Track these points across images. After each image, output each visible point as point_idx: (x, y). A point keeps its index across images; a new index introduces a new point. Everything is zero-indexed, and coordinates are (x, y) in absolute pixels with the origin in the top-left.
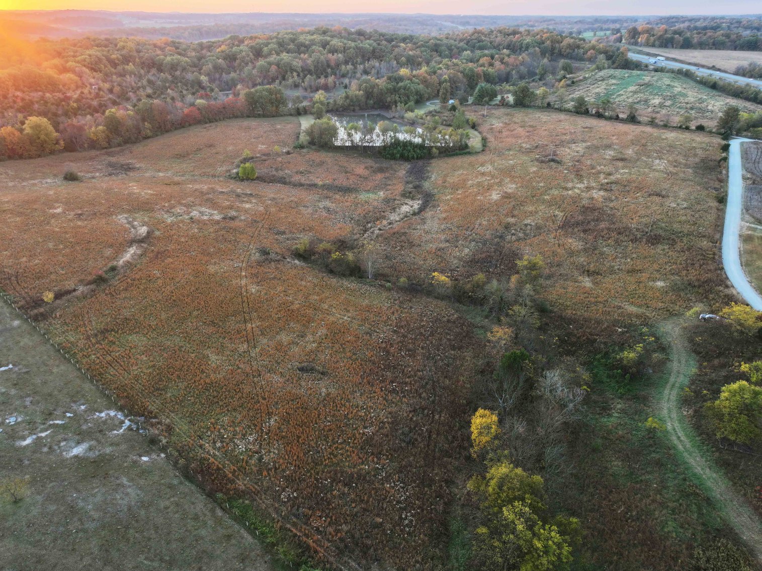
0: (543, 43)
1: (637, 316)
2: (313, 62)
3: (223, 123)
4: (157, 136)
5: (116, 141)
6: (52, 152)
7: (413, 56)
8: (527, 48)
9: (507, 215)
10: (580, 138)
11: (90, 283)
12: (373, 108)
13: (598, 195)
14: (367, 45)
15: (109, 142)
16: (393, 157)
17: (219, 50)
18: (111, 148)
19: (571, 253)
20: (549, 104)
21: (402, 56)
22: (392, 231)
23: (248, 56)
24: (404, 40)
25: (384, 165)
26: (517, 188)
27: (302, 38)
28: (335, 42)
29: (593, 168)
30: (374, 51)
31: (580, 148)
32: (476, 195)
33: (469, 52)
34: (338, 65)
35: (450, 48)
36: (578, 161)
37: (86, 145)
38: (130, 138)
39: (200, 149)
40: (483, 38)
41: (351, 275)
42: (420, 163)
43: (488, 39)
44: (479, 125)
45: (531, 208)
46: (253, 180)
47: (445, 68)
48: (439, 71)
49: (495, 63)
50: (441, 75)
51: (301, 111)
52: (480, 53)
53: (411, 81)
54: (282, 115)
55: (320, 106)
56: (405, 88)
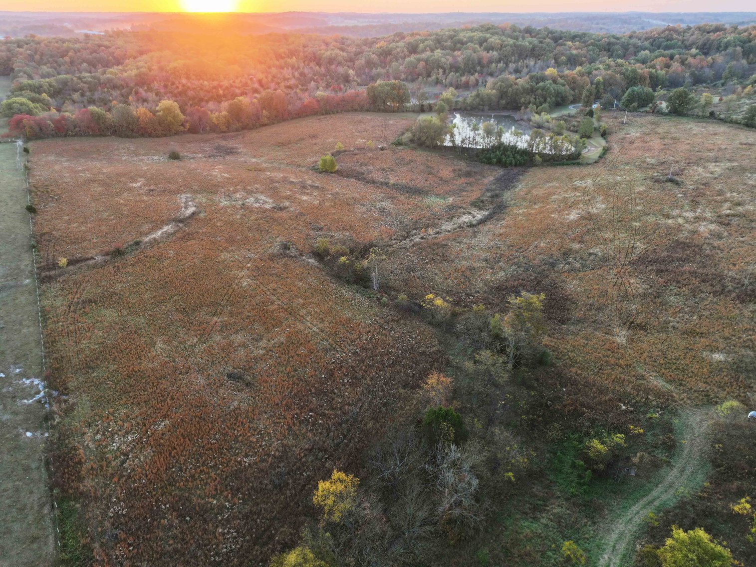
1: (659, 394)
3: (339, 116)
4: (274, 124)
5: (234, 127)
6: (176, 133)
8: (726, 47)
9: (574, 240)
10: (728, 156)
11: (108, 254)
14: (527, 42)
15: (228, 127)
17: (379, 45)
18: (229, 132)
20: (712, 114)
23: (403, 51)
24: (574, 38)
27: (462, 35)
28: (494, 39)
29: (720, 195)
30: (533, 49)
32: (551, 212)
33: (647, 52)
34: (490, 63)
35: (625, 47)
37: (208, 129)
38: (248, 125)
39: (303, 139)
40: (675, 36)
41: (354, 283)
43: (680, 38)
46: (332, 173)
47: (604, 69)
48: (595, 72)
49: (673, 64)
50: (596, 76)
51: (425, 108)
52: (656, 53)
53: (555, 81)
54: (403, 112)
55: (443, 104)
56: (543, 89)
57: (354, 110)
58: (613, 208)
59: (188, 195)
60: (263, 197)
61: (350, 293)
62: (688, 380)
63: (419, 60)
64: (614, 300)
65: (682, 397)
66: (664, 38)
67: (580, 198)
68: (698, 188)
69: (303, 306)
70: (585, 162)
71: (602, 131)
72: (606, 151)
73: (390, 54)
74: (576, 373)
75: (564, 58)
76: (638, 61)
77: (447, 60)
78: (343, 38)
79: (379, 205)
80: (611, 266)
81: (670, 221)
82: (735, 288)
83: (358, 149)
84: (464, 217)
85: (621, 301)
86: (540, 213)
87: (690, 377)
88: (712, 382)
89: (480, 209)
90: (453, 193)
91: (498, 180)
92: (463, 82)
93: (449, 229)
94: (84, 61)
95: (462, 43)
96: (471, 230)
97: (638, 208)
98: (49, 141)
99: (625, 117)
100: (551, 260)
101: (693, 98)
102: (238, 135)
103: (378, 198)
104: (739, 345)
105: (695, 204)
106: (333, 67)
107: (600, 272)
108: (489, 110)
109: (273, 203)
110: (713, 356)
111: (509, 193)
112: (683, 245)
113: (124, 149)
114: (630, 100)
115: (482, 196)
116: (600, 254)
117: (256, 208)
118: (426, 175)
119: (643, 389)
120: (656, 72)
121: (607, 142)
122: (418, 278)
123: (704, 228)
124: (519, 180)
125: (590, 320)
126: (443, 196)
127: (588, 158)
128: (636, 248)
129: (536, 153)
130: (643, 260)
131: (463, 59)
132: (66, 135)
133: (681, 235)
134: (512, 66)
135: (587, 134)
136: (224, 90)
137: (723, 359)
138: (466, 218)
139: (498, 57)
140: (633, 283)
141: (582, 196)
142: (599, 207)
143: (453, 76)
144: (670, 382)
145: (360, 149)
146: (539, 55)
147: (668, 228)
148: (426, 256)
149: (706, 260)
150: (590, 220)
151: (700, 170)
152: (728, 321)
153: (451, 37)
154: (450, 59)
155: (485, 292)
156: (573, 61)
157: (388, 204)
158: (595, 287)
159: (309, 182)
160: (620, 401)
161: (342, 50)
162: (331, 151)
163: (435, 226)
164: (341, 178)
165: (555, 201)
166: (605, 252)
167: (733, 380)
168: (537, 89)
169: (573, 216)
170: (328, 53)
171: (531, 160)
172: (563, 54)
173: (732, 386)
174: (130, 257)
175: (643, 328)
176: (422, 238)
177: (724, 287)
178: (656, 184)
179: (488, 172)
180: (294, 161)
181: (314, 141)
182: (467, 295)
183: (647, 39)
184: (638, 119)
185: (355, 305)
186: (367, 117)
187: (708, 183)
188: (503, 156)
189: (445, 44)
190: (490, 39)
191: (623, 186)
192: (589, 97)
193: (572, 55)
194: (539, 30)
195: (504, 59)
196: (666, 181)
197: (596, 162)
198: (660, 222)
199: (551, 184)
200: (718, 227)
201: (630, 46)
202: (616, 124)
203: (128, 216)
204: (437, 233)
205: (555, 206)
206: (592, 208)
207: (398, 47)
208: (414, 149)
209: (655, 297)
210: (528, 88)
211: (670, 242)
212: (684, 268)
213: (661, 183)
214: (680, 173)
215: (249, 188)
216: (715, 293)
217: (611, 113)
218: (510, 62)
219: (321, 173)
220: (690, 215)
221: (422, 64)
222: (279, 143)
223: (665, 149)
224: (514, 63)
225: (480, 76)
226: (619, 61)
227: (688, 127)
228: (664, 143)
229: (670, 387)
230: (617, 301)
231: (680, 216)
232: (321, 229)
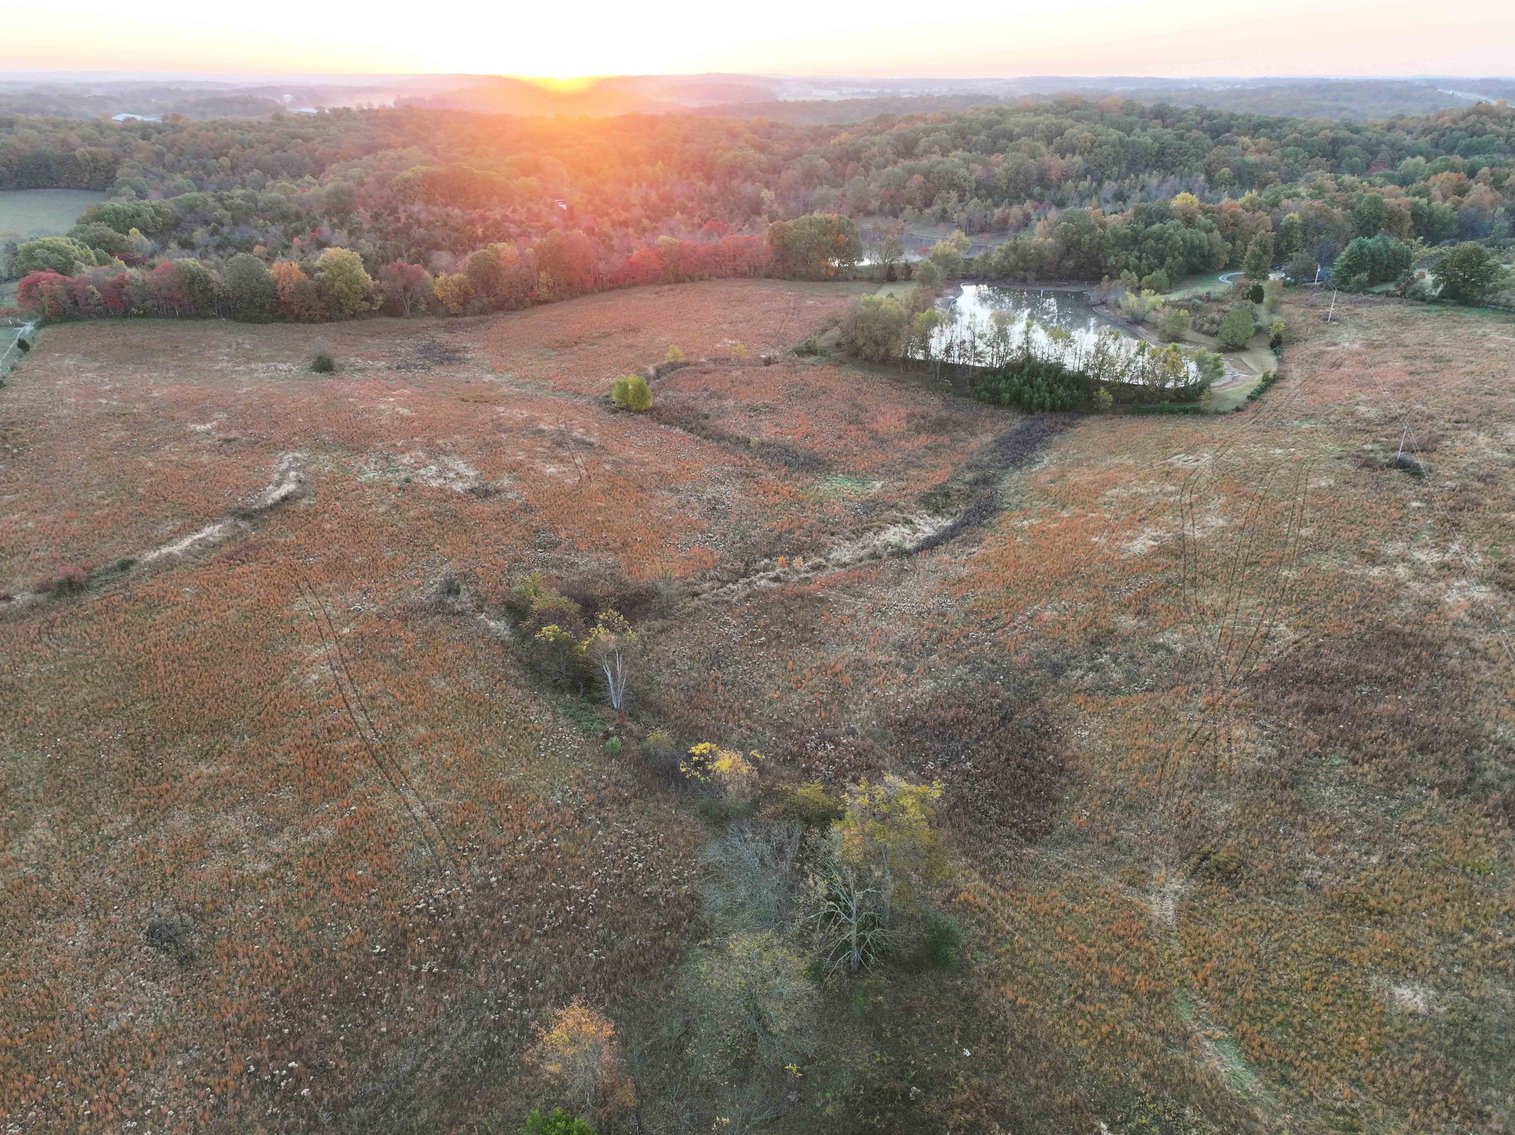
4: (562, 299)
5: (477, 304)
7: (1255, 165)
15: (463, 304)
25: (957, 416)
33: (1420, 159)
34: (1062, 179)
37: (424, 306)
38: (507, 300)
39: (607, 335)
44: (1296, 340)
47: (1310, 195)
48: (1285, 202)
49: (1474, 186)
50: (1288, 210)
51: (897, 272)
52: (1437, 162)
53: (1189, 221)
54: (847, 280)
55: (933, 265)
56: (1159, 238)
57: (740, 275)
58: (1242, 529)
59: (297, 455)
60: (460, 466)
61: (548, 716)
62: (1306, 1065)
63: (912, 172)
64: (1178, 785)
65: (1279, 1122)
66: (1466, 130)
67: (1172, 499)
68: (1464, 488)
69: (420, 745)
70: (1212, 408)
71: (1272, 335)
72: (1269, 383)
73: (859, 160)
74: (1013, 1002)
75: (1226, 171)
76: (1391, 179)
77: (972, 172)
78: (772, 126)
79: (710, 492)
80: (1198, 685)
81: (1376, 571)
82: (1504, 779)
83: (715, 361)
84: (893, 529)
85: (1195, 787)
86: (1068, 530)
87: (1316, 1057)
88: (1373, 1082)
89: (937, 511)
90: (888, 471)
91: (1000, 443)
92: (995, 218)
93: (846, 559)
94: (256, 165)
95: (1010, 137)
96: (895, 563)
97: (1303, 532)
98: (86, 328)
99: (1334, 304)
100: (1055, 658)
101: (1497, 265)
102: (482, 322)
103: (717, 474)
104: (1478, 962)
105: (1449, 527)
106: (735, 183)
107: (1165, 700)
108: (1037, 279)
109: (476, 478)
110: (1397, 991)
111: (1016, 475)
112: (1394, 640)
113: (230, 346)
114: (1353, 268)
115: (953, 479)
116: (1180, 649)
117: (432, 489)
118: (843, 426)
119: (1175, 1081)
120: (1429, 203)
121: (1281, 361)
122: (724, 684)
123: (1459, 596)
124: (1047, 446)
125: (1103, 837)
126: (862, 478)
127: (1223, 398)
128: (1273, 638)
129: (1104, 383)
130: (1284, 675)
131: (1007, 170)
132: (126, 315)
133: (1396, 612)
134: (1110, 187)
135: (1236, 340)
136: (487, 228)
137: (1422, 1008)
138: (894, 535)
139: (1083, 167)
140: (1238, 740)
141: (1177, 493)
142: (1210, 524)
143: (976, 206)
144: (1256, 1064)
145: (722, 361)
146: (1173, 164)
147: (1369, 588)
148: (766, 626)
149: (1444, 687)
150: (1177, 557)
151: (1482, 439)
152: (1462, 880)
153: (989, 125)
154: (979, 171)
155: (870, 734)
156: (1246, 178)
157: (730, 493)
158: (1140, 743)
159: (578, 433)
160: (1102, 1111)
161: (762, 149)
162: (657, 364)
163: (817, 548)
164: (655, 425)
165: (1111, 503)
166: (1195, 643)
167: (1434, 1086)
168: (1146, 238)
169: (1142, 544)
170: (729, 155)
171: (1090, 398)
172: (1225, 163)
173: (1430, 1104)
174: (92, 600)
175: (1228, 875)
176: (776, 579)
177: (1474, 770)
178: (1365, 471)
179: (988, 424)
180: (570, 383)
181: (630, 341)
182: (823, 738)
183: (1425, 132)
184: (1363, 310)
185: (546, 748)
186: (762, 290)
187: (1492, 476)
188: (1027, 388)
189: (975, 138)
190: (1070, 130)
191: (1282, 472)
192: (1260, 258)
193: (1245, 164)
194: (1184, 112)
195: (1096, 173)
196: (1388, 466)
197: (1238, 410)
198: (1351, 572)
199: (1116, 461)
200: (1493, 595)
201: (1383, 147)
202: (1310, 320)
203: (143, 498)
204: (817, 568)
205: (1108, 516)
206: (1193, 525)
207: (873, 144)
208: (840, 363)
209: (1284, 786)
210: (1125, 235)
211: (1363, 628)
212: (1381, 706)
213: (1375, 470)
214: (1428, 447)
215: (440, 442)
216: (1446, 789)
217: (1305, 296)
218: (1109, 178)
219: (615, 412)
220: (1429, 557)
221: (918, 179)
222: (557, 342)
223: (1412, 384)
224: (1116, 180)
225: (1036, 208)
226: (1347, 178)
227: (1480, 332)
228: (1413, 369)
229: (1252, 1083)
230: (1182, 788)
231: (1403, 560)
232: (556, 545)
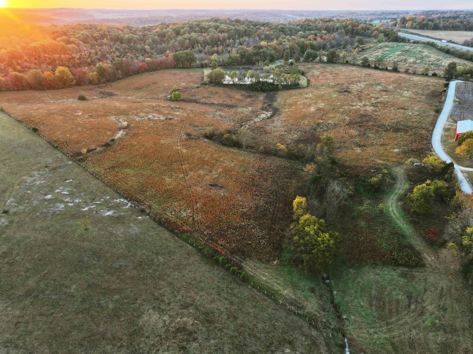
0: (347, 27)
1: (382, 165)
2: (210, 38)
3: (161, 71)
4: (125, 78)
5: (103, 81)
6: (70, 86)
7: (269, 35)
8: (337, 30)
9: (318, 119)
10: (363, 80)
11: (103, 146)
12: (245, 64)
13: (370, 109)
14: (241, 28)
15: (99, 81)
16: (256, 90)
17: (155, 31)
18: (100, 84)
19: (352, 137)
20: (347, 62)
21: (262, 34)
22: (256, 126)
23: (172, 34)
24: (263, 25)
26: (325, 105)
27: (203, 24)
28: (223, 26)
29: (368, 95)
30: (245, 32)
31: (362, 85)
32: (302, 109)
33: (302, 32)
34: (224, 40)
35: (290, 30)
36: (360, 92)
37: (87, 83)
38: (110, 79)
39: (149, 85)
40: (311, 24)
41: (234, 146)
42: (272, 93)
43: (314, 25)
44: (306, 73)
45: (332, 115)
46: (179, 101)
50: (285, 45)
51: (204, 65)
53: (267, 49)
55: (215, 62)
56: (263, 52)
